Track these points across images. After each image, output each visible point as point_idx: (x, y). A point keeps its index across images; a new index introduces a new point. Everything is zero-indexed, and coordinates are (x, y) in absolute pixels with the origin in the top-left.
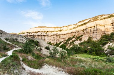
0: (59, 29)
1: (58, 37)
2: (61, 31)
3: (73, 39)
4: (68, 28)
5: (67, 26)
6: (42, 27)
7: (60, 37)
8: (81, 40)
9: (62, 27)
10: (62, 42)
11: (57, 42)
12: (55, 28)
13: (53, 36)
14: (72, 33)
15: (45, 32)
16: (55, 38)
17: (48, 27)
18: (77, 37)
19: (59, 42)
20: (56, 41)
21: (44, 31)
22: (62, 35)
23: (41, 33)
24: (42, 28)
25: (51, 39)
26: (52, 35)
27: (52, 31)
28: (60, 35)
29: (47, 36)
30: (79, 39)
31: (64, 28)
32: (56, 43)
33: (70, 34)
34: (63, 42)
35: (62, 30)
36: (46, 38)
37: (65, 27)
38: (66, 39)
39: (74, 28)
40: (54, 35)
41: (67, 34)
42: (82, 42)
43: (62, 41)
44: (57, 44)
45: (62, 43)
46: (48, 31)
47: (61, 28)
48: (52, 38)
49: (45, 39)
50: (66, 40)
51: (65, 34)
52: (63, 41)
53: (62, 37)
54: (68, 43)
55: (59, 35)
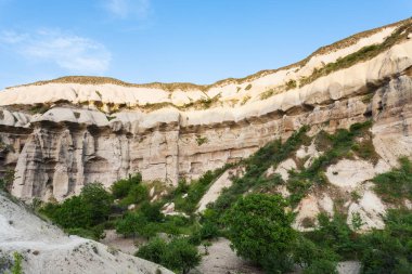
0: (197, 95)
1: (193, 138)
2: (207, 104)
3: (300, 153)
4: (249, 87)
5: (240, 81)
6: (84, 80)
7: (201, 142)
8: (368, 153)
9: (209, 87)
10: (219, 172)
11: (181, 175)
12: (170, 88)
13: (157, 135)
14: (280, 113)
15: (105, 108)
16: (172, 149)
17: (127, 85)
18: (323, 135)
19: (196, 177)
20: (180, 165)
21: (98, 104)
22: (217, 126)
23: (77, 115)
24: (89, 86)
25: (146, 155)
26: (151, 130)
27: (148, 106)
28: (206, 127)
29: (119, 133)
30: (356, 149)
31: (229, 91)
32: (176, 184)
33: (269, 123)
34: (226, 175)
35: (215, 99)
36: (107, 146)
37: (234, 86)
38: (247, 154)
39: (291, 85)
40: (163, 127)
41: (247, 122)
42: (383, 168)
43: (220, 165)
44: (183, 189)
45: (223, 182)
46: (123, 106)
47: (204, 89)
48: (152, 147)
49: (101, 154)
50: (243, 162)
51: (232, 125)
52: (228, 167)
53: (214, 139)
54: (278, 180)
55: (197, 129)
